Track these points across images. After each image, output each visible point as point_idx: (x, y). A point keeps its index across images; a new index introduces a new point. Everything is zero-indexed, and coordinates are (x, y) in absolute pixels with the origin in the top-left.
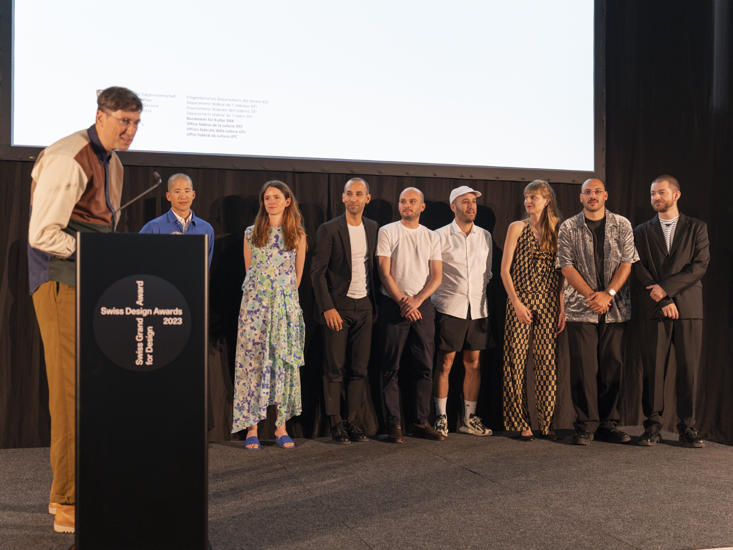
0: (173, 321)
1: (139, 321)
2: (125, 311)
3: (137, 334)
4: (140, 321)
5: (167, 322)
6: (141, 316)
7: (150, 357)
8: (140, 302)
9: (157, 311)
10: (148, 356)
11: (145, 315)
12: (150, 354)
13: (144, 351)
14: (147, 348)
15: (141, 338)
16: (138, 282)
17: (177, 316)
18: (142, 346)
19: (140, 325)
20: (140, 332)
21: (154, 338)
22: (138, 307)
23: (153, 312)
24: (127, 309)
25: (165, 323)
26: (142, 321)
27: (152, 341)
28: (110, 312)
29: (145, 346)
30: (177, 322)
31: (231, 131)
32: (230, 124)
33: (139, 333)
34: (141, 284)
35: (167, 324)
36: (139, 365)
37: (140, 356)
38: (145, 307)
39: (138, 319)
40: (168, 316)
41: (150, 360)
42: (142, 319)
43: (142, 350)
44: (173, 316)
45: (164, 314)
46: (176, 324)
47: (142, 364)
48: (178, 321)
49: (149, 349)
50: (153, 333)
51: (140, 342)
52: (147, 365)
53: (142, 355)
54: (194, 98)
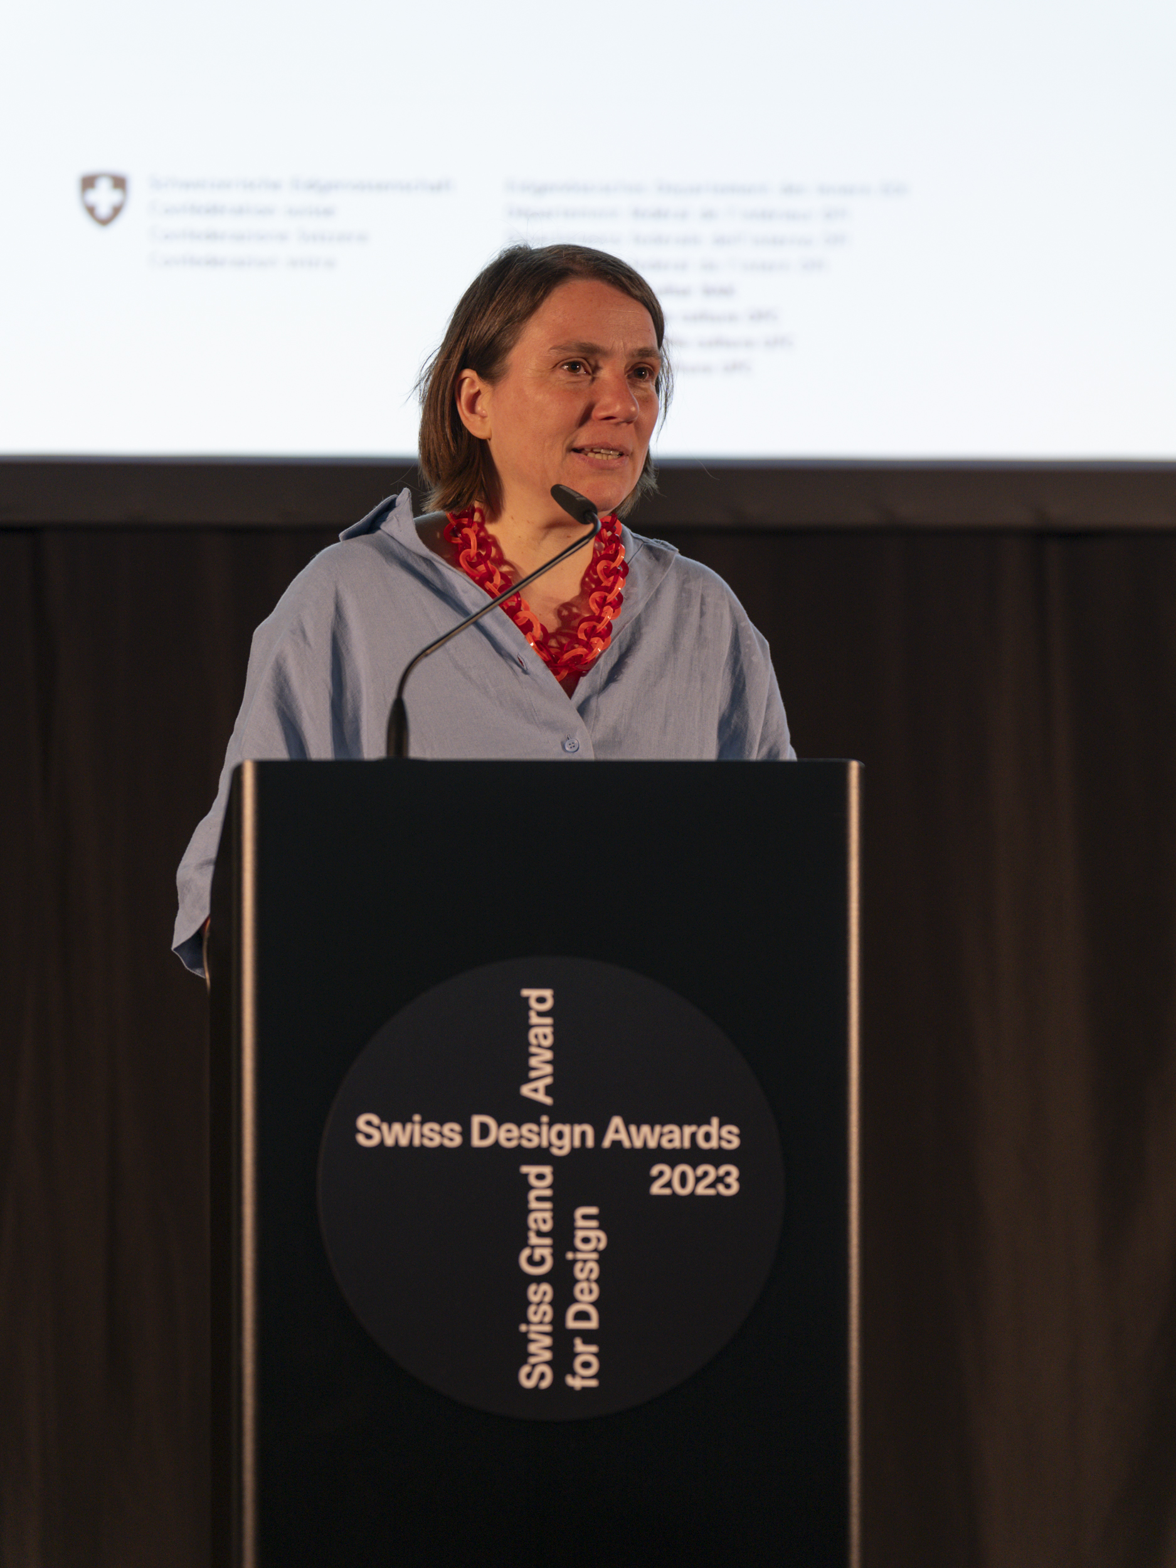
0: (698, 1180)
1: (533, 1181)
2: (466, 1134)
3: (524, 1243)
4: (540, 1177)
5: (669, 1184)
6: (541, 1155)
7: (586, 1352)
8: (536, 1091)
9: (617, 1131)
10: (579, 1346)
11: (562, 1148)
12: (588, 1337)
13: (558, 1320)
14: (573, 1310)
15: (542, 1261)
16: (531, 994)
17: (718, 1157)
18: (548, 1298)
19: (539, 1199)
20: (540, 1234)
21: (603, 1258)
22: (528, 1112)
23: (600, 1136)
24: (476, 1120)
25: (656, 1189)
26: (549, 1180)
27: (595, 1275)
28: (397, 1135)
29: (563, 1299)
30: (712, 1185)
31: (721, 341)
32: (717, 305)
33: (534, 1240)
34: (541, 1000)
35: (667, 1191)
36: (536, 1388)
37: (540, 1348)
38: (561, 1113)
39: (531, 1170)
40: (673, 1157)
41: (586, 1365)
42: (547, 1170)
43: (548, 1318)
44: (694, 1156)
45: (652, 1144)
46: (711, 1192)
47: (545, 1384)
48: (719, 1180)
49: (582, 1316)
50: (599, 1239)
51: (539, 1280)
52: (571, 1389)
53: (547, 1341)
54: (541, 190)
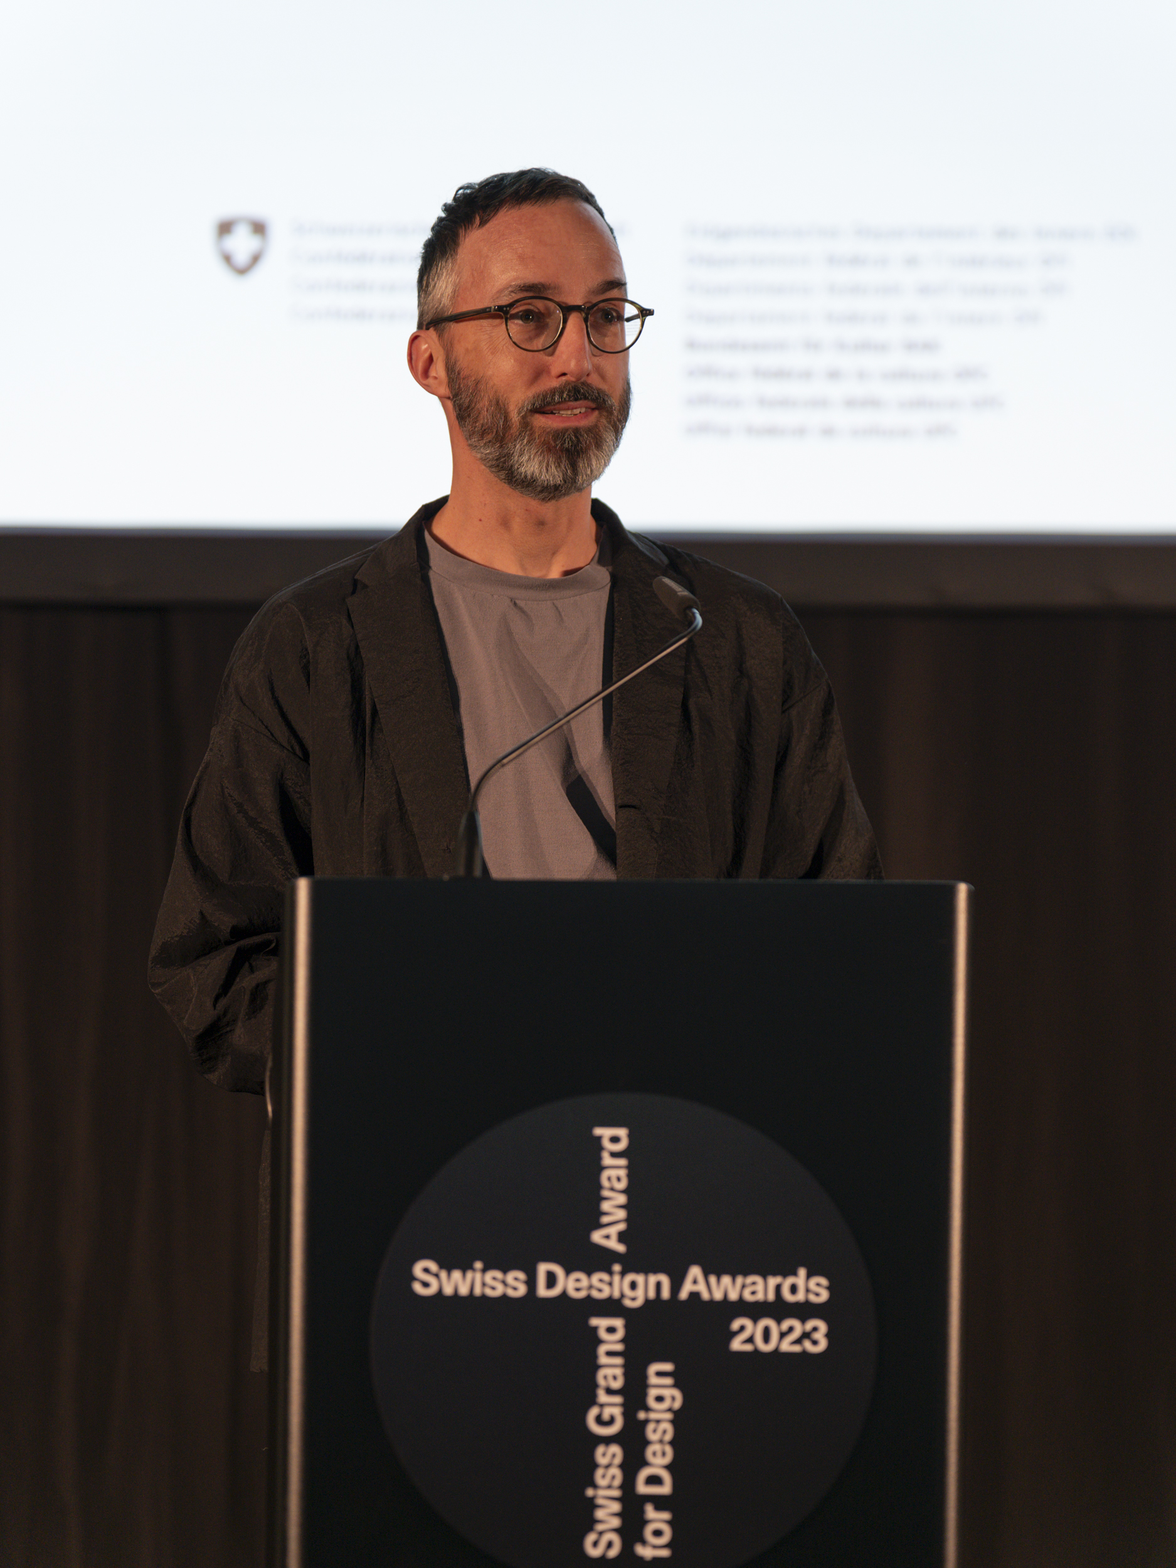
0: (783, 1335)
1: (603, 1334)
2: (531, 1283)
3: (592, 1401)
4: (611, 1330)
5: (750, 1340)
6: (612, 1307)
7: (657, 1519)
8: (607, 1237)
9: (695, 1281)
10: (650, 1512)
11: (635, 1300)
12: (660, 1503)
13: (628, 1485)
14: (644, 1473)
15: (611, 1421)
16: (604, 1133)
17: (804, 1311)
18: (618, 1460)
19: (610, 1354)
20: (610, 1391)
21: (679, 1418)
22: (599, 1260)
23: (676, 1287)
24: (543, 1268)
25: (737, 1345)
26: (620, 1334)
27: (669, 1437)
28: (457, 1283)
29: (633, 1462)
30: (798, 1341)
31: (920, 404)
32: (919, 362)
33: (603, 1397)
34: (615, 1140)
35: (748, 1348)
36: (603, 1558)
37: (608, 1514)
38: (634, 1262)
39: (600, 1323)
40: (756, 1311)
41: (658, 1533)
42: (618, 1323)
43: (618, 1482)
44: (778, 1309)
45: (733, 1296)
46: (797, 1349)
47: (613, 1553)
48: (806, 1335)
49: (654, 1480)
50: (674, 1398)
51: (608, 1440)
52: (641, 1559)
53: (616, 1507)
54: (724, 234)
